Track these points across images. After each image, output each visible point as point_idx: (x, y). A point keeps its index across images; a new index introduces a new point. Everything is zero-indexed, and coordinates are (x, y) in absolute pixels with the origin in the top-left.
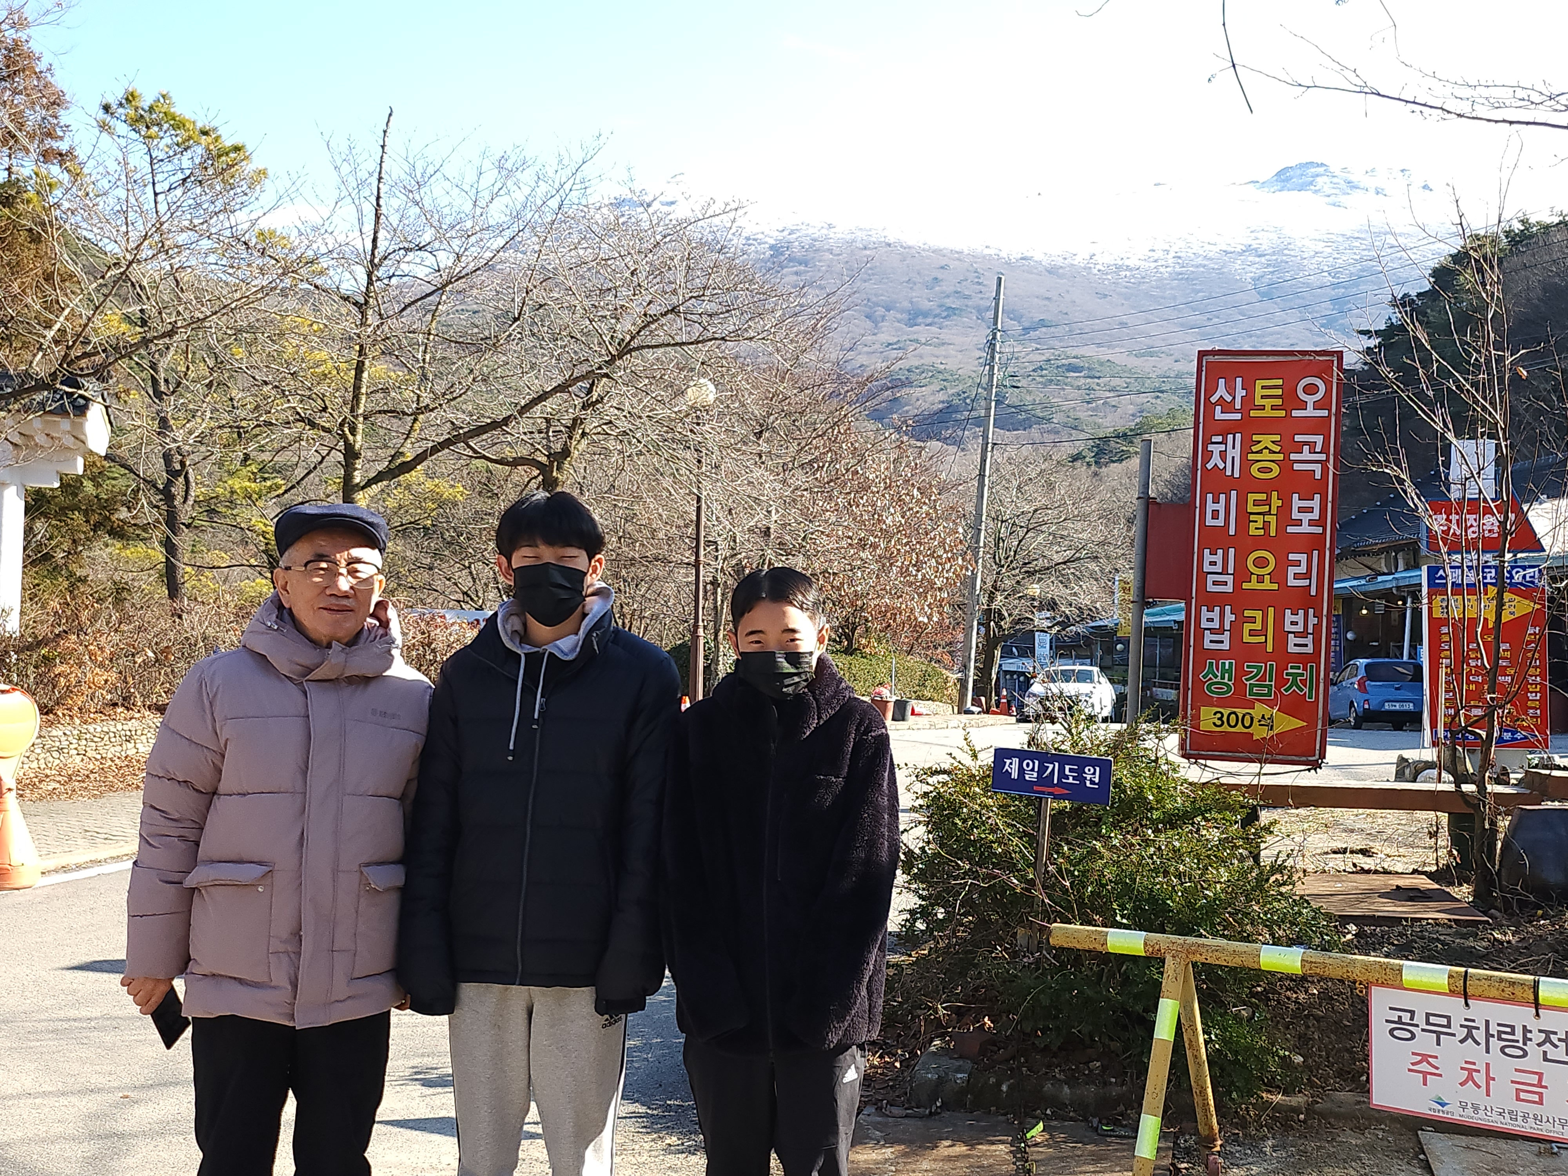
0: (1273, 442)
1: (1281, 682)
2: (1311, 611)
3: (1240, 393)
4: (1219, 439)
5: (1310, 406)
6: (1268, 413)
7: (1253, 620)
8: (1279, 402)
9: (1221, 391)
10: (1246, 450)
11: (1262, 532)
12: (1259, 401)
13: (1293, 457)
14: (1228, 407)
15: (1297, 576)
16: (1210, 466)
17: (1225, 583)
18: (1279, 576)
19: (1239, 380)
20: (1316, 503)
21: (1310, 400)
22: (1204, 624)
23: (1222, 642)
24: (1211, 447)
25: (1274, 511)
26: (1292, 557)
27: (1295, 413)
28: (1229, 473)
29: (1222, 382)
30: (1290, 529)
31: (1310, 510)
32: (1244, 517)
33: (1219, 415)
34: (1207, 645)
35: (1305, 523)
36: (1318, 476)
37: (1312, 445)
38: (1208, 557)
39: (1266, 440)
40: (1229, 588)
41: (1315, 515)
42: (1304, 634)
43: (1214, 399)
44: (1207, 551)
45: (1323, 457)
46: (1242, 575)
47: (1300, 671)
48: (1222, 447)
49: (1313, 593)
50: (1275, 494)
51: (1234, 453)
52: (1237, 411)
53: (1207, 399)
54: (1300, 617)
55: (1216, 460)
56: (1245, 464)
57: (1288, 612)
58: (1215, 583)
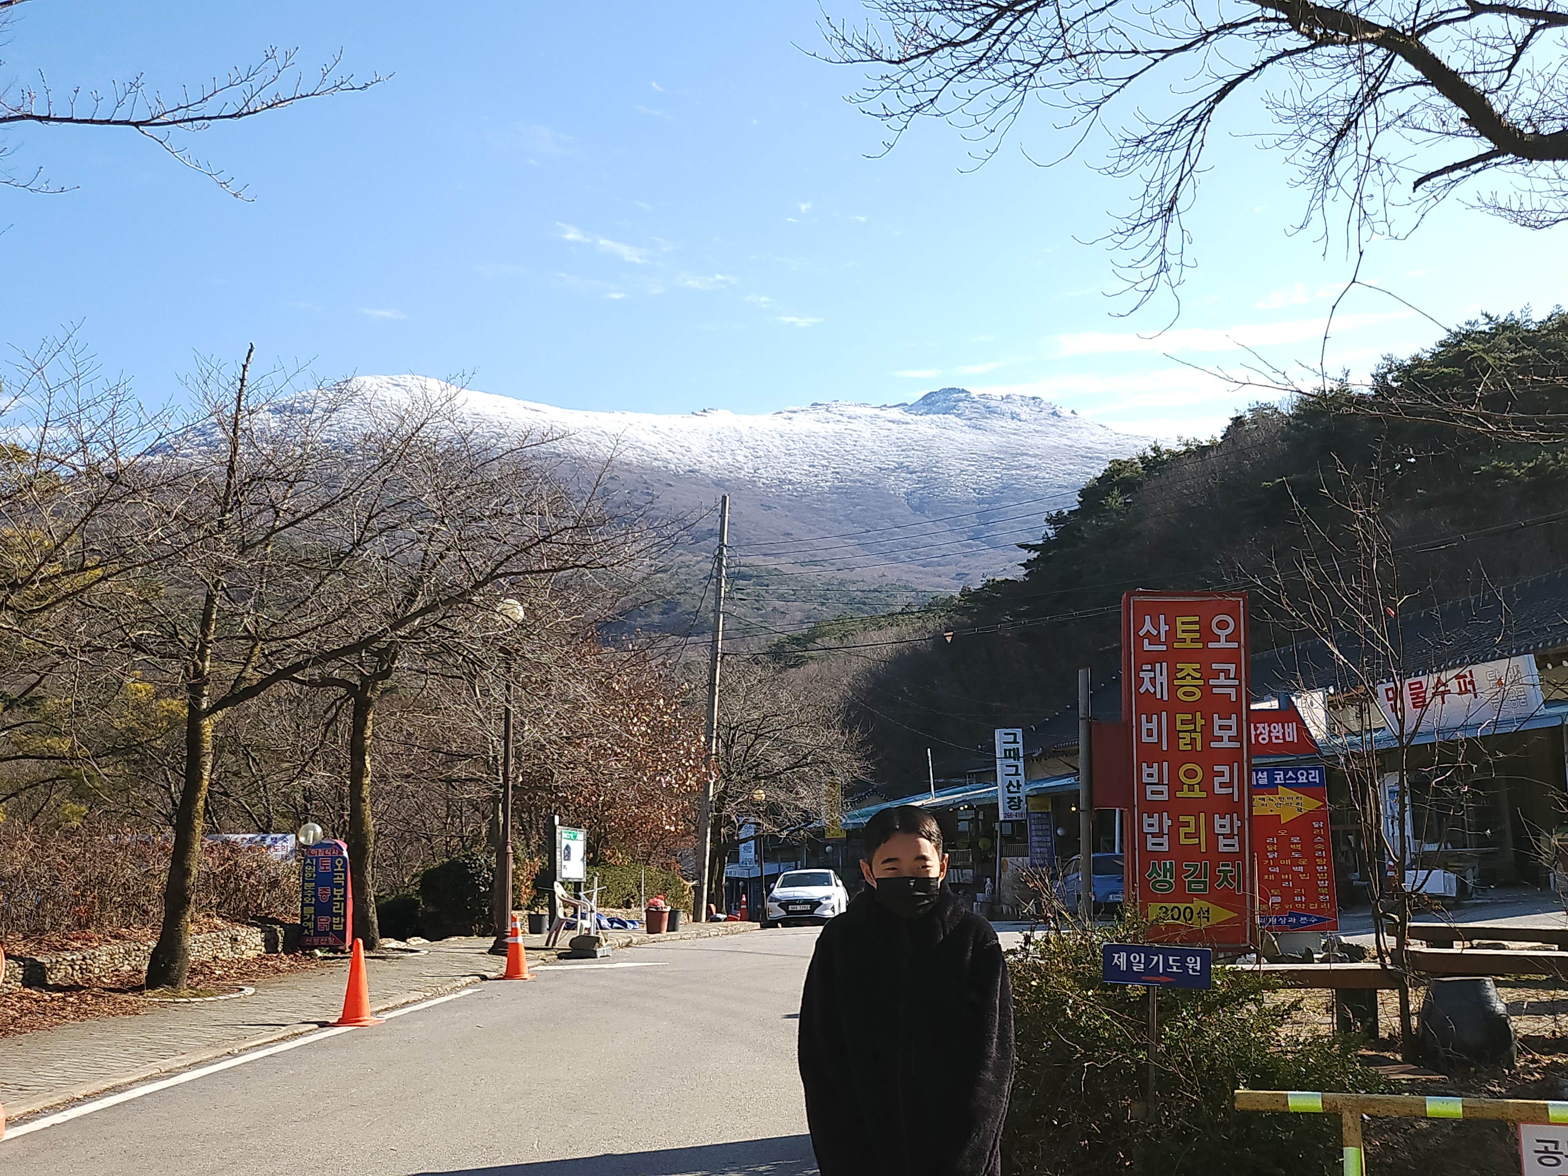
0: (1194, 670)
1: (1214, 878)
2: (1235, 815)
3: (1164, 628)
4: (1149, 667)
5: (1223, 639)
6: (1189, 645)
7: (1187, 824)
8: (1197, 635)
9: (1148, 626)
10: (1171, 677)
11: (1189, 747)
12: (1180, 635)
13: (1212, 682)
14: (1154, 640)
15: (1222, 785)
16: (1142, 690)
17: (1162, 793)
18: (1206, 785)
19: (1162, 617)
20: (1233, 722)
21: (1223, 634)
22: (1146, 829)
23: (1162, 844)
24: (1142, 674)
25: (1198, 730)
26: (1216, 768)
27: (1211, 645)
28: (1159, 696)
29: (1148, 618)
30: (1213, 745)
31: (1230, 728)
32: (1174, 735)
33: (1147, 647)
34: (1150, 848)
35: (1226, 739)
36: (1233, 699)
37: (1227, 672)
38: (1146, 770)
39: (1189, 668)
40: (1165, 797)
41: (1233, 732)
42: (1231, 836)
43: (1141, 633)
44: (1144, 765)
45: (1237, 682)
46: (1175, 785)
47: (1230, 868)
48: (1152, 674)
49: (1236, 799)
50: (1198, 714)
51: (1162, 679)
52: (1162, 644)
53: (1136, 633)
54: (1226, 821)
55: (1147, 685)
56: (1173, 689)
57: (1217, 816)
58: (1153, 792)
